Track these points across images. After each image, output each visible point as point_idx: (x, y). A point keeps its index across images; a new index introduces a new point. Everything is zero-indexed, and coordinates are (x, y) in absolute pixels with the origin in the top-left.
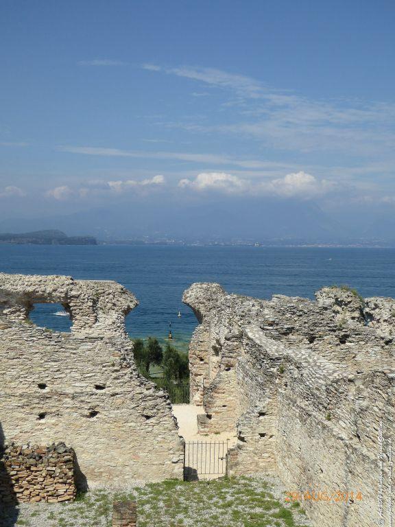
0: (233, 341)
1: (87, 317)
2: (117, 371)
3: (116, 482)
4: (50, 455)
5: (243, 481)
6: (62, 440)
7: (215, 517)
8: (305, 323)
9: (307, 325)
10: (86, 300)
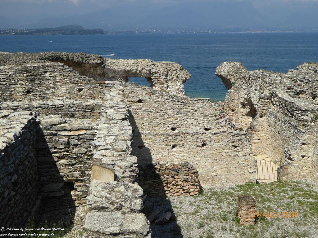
0: (265, 99)
1: (162, 86)
2: (217, 119)
3: (218, 184)
4: (184, 169)
5: (293, 184)
6: (186, 161)
7: (288, 204)
8: (310, 87)
9: (311, 89)
10: (162, 75)
